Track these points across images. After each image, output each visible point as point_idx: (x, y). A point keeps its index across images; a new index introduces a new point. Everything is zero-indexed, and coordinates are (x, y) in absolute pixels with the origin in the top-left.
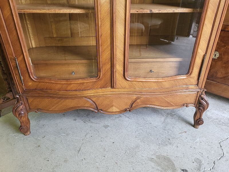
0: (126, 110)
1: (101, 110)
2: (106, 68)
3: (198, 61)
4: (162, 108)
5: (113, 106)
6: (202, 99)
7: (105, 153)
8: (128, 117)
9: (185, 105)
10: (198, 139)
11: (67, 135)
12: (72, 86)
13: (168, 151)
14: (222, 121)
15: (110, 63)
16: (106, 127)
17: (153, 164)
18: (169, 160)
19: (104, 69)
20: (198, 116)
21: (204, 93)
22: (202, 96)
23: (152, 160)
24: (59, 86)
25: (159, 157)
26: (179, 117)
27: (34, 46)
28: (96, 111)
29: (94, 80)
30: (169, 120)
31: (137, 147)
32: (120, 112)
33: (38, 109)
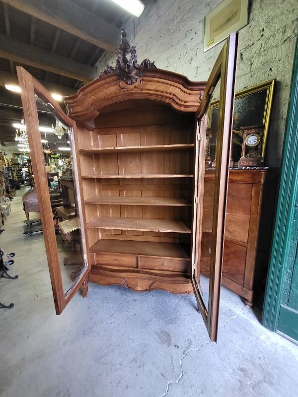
0: (146, 290)
1: (131, 288)
5: (137, 286)
9: (188, 292)
10: (197, 323)
11: (108, 302)
13: (171, 328)
14: (224, 310)
16: (135, 300)
17: (156, 336)
18: (169, 336)
23: (157, 333)
25: (162, 332)
26: (190, 301)
27: (100, 239)
28: (128, 288)
30: (182, 303)
31: (150, 321)
32: (143, 291)
33: (93, 281)
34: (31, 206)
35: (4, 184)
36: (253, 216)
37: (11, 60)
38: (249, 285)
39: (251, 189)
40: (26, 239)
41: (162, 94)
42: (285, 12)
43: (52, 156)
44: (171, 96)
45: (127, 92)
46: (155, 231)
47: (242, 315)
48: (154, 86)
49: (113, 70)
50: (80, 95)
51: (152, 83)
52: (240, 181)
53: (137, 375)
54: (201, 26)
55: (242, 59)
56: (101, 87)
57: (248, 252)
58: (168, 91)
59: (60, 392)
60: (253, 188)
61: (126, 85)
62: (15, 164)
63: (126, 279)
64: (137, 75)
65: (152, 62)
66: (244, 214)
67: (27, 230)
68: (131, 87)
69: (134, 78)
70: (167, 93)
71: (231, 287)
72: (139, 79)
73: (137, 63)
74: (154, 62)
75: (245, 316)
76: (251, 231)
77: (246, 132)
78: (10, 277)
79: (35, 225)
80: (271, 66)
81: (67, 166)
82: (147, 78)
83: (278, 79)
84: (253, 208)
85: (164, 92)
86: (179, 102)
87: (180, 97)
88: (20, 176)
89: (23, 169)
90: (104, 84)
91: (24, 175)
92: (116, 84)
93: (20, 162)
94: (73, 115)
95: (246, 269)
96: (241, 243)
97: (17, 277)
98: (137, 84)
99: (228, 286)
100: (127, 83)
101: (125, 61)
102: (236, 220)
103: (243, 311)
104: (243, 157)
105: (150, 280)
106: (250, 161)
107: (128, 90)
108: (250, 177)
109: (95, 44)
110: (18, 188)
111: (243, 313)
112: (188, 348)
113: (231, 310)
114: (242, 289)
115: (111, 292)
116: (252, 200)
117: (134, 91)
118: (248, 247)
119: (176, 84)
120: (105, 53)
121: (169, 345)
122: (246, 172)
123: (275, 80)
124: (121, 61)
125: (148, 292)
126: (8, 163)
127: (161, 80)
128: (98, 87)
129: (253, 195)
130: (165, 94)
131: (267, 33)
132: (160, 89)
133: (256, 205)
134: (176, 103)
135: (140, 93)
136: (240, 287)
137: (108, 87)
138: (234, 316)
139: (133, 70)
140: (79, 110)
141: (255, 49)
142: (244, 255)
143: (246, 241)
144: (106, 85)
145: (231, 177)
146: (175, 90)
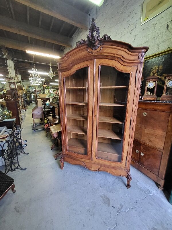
0: (96, 171)
3: (124, 158)
5: (91, 167)
6: (128, 175)
7: (85, 187)
8: (99, 174)
9: (121, 176)
10: (126, 195)
11: (74, 174)
13: (110, 195)
14: (144, 189)
15: (91, 152)
16: (89, 175)
17: (101, 199)
18: (109, 200)
20: (128, 182)
22: (128, 173)
23: (102, 197)
25: (105, 197)
27: (71, 138)
28: (86, 168)
29: (86, 156)
30: (117, 181)
31: (98, 189)
32: (94, 171)
33: (67, 162)
34: (36, 116)
35: (23, 102)
36: (169, 133)
37: (29, 37)
38: (162, 176)
39: (168, 116)
40: (33, 133)
41: (114, 55)
43: (47, 88)
44: (119, 56)
45: (92, 55)
46: (104, 137)
47: (156, 194)
48: (109, 51)
49: (85, 42)
50: (65, 57)
51: (108, 49)
52: (161, 110)
53: (90, 220)
54: (140, 8)
55: (168, 28)
56: (77, 52)
57: (163, 156)
58: (118, 54)
59: (48, 221)
60: (170, 115)
61: (92, 50)
62: (28, 92)
63: (85, 163)
64: (99, 44)
65: (109, 36)
66: (162, 131)
67: (33, 128)
68: (95, 51)
69: (97, 46)
70: (117, 55)
71: (149, 176)
72: (100, 46)
73: (99, 37)
74: (110, 36)
75: (158, 195)
76: (166, 142)
77: (168, 78)
78: (25, 153)
79: (37, 126)
81: (55, 95)
82: (105, 46)
84: (169, 128)
85: (115, 54)
86: (124, 60)
87: (125, 57)
88: (30, 98)
89: (32, 95)
90: (79, 50)
91: (32, 98)
92: (86, 50)
93: (31, 91)
94: (61, 68)
95: (161, 166)
96: (159, 149)
97: (28, 153)
98: (98, 50)
99: (147, 175)
100: (93, 49)
101: (92, 36)
102: (156, 135)
103: (157, 192)
104: (164, 94)
105: (99, 165)
106: (169, 97)
108: (169, 108)
109: (73, 25)
110: (29, 104)
111: (157, 193)
112: (120, 209)
113: (148, 190)
114: (157, 178)
115: (76, 168)
116: (169, 123)
117: (96, 54)
118: (164, 153)
119: (123, 49)
120: (78, 29)
121: (109, 205)
122: (166, 104)
124: (90, 36)
125: (97, 172)
126: (25, 91)
127: (114, 47)
128: (76, 53)
129: (170, 120)
130: (116, 56)
132: (113, 52)
134: (123, 61)
135: (99, 55)
136: (156, 176)
137: (81, 52)
138: (151, 194)
139: (97, 42)
140: (65, 66)
142: (160, 157)
143: (162, 148)
144: (80, 51)
145: (155, 107)
146: (123, 53)
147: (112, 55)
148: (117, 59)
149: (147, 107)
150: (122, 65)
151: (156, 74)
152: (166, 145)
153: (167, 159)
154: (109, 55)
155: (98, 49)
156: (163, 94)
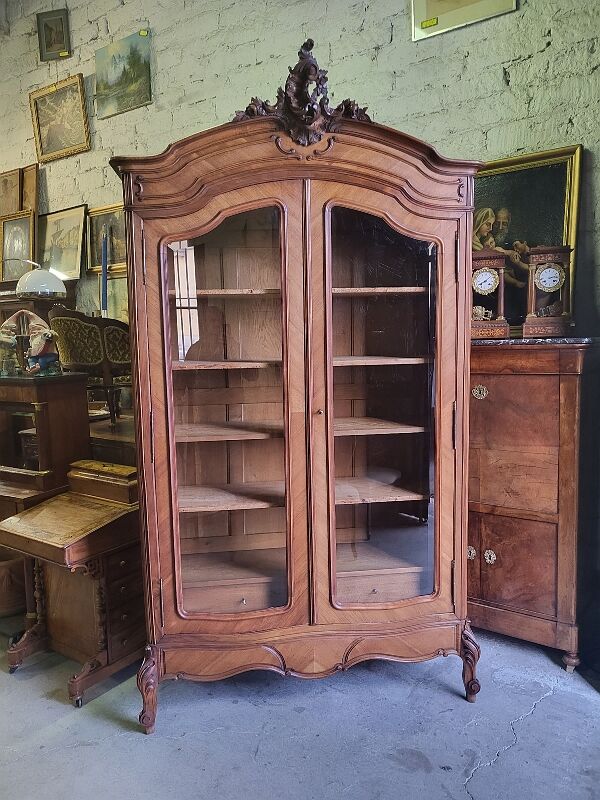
1: (293, 670)
2: (299, 590)
3: (445, 571)
4: (402, 660)
5: (312, 660)
6: (467, 639)
9: (441, 652)
10: (473, 721)
12: (243, 623)
13: (419, 742)
14: (522, 686)
15: (307, 581)
18: (420, 755)
19: (297, 591)
20: (468, 674)
21: (468, 627)
22: (466, 632)
24: (220, 626)
25: (402, 752)
28: (283, 673)
29: (280, 610)
30: (421, 691)
36: (566, 448)
38: (568, 616)
39: (556, 388)
41: (377, 174)
42: (591, 13)
44: (396, 181)
45: (295, 161)
47: (562, 688)
48: (362, 156)
49: (268, 111)
51: (355, 148)
52: (532, 369)
55: (508, 82)
56: (230, 143)
57: (560, 535)
58: (392, 170)
60: (562, 385)
61: (294, 146)
63: (280, 648)
64: (323, 127)
65: (361, 107)
66: (546, 446)
68: (307, 151)
69: (315, 134)
70: (391, 174)
71: (527, 634)
72: (326, 137)
73: (327, 103)
74: (365, 109)
75: (569, 689)
76: (562, 483)
77: (535, 258)
80: (570, 113)
82: (345, 136)
83: (586, 146)
84: (565, 428)
85: (383, 172)
86: (415, 195)
87: (415, 184)
92: (269, 140)
96: (543, 516)
98: (320, 146)
100: (298, 143)
101: (303, 98)
102: (528, 464)
104: (531, 316)
106: (547, 324)
107: (299, 159)
108: (554, 361)
111: (564, 684)
112: (470, 765)
113: (536, 683)
114: (555, 630)
116: (562, 412)
117: (312, 163)
118: (560, 524)
119: (409, 158)
121: (428, 769)
122: (546, 349)
123: (582, 146)
124: (291, 94)
127: (375, 144)
129: (562, 401)
130: (385, 177)
131: (558, 43)
132: (374, 164)
133: (571, 424)
134: (410, 198)
135: (325, 167)
136: (549, 625)
137: (247, 145)
138: (546, 692)
139: (317, 118)
141: (535, 67)
142: (553, 541)
143: (554, 508)
144: (243, 140)
145: (511, 362)
146: (407, 169)
147: (371, 172)
148: (389, 190)
149: (484, 366)
150: (410, 211)
151: (491, 239)
152: (563, 493)
153: (574, 543)
154: (362, 170)
155: (319, 143)
156: (529, 316)
